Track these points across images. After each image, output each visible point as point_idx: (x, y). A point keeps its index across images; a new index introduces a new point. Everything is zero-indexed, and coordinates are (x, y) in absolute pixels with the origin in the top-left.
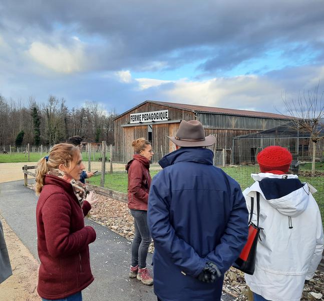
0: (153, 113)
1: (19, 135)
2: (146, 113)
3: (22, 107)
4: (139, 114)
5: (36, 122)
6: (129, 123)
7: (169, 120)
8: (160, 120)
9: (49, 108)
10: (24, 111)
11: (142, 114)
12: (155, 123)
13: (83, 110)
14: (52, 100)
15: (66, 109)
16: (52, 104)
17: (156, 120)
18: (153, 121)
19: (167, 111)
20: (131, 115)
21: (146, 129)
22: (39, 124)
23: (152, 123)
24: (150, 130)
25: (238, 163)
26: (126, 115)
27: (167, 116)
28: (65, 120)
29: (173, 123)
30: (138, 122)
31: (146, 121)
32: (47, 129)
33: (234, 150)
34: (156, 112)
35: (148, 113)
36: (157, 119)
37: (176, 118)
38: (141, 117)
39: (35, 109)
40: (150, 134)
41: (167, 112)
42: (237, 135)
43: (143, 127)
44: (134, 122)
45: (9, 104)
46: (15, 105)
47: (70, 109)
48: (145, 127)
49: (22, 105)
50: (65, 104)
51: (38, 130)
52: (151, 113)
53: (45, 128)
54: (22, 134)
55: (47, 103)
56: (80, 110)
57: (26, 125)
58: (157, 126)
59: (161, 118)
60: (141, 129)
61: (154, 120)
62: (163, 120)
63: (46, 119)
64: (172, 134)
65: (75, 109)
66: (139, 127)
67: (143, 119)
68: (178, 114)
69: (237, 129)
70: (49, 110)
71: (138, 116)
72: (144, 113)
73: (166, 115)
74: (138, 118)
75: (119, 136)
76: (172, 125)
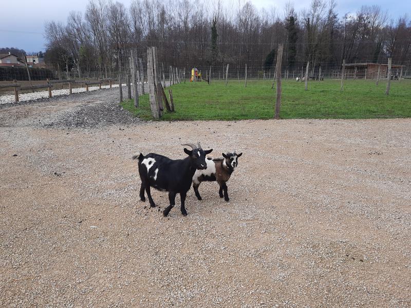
1: (269, 55)
5: (292, 38)
9: (311, 17)
15: (335, 17)
16: (315, 10)
22: (297, 39)
39: (292, 19)
46: (267, 17)
49: (276, 15)
50: (334, 10)
51: (294, 49)
55: (309, 9)
63: (306, 32)
70: (311, 20)
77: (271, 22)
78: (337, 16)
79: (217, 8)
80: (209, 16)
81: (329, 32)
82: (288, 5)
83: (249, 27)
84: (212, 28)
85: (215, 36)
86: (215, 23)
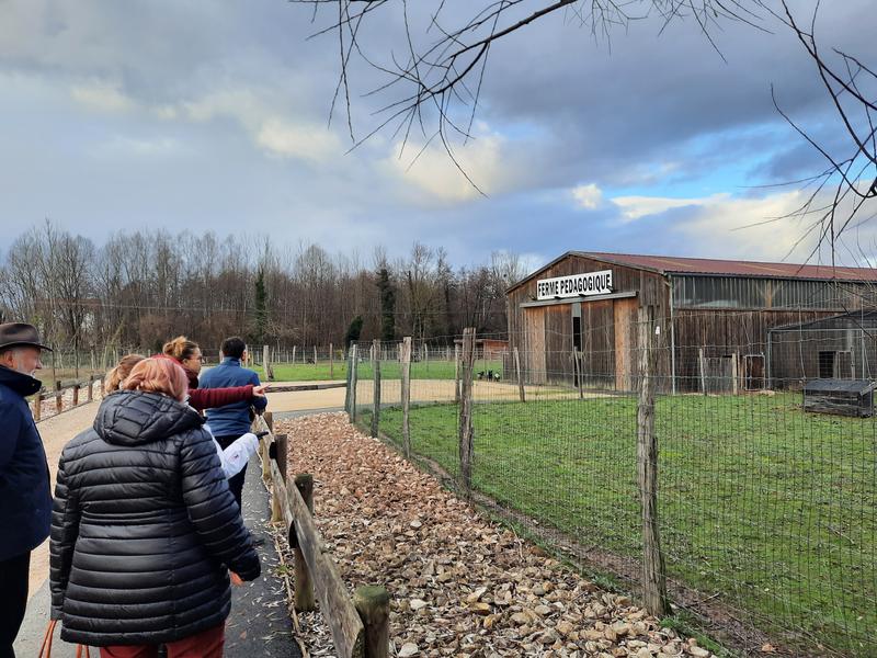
0: (582, 276)
1: (353, 325)
2: (568, 278)
3: (360, 268)
4: (555, 280)
5: (387, 299)
6: (535, 299)
7: (613, 292)
8: (596, 292)
9: (413, 270)
10: (364, 275)
11: (559, 279)
12: (587, 299)
13: (484, 272)
14: (419, 253)
15: (448, 271)
16: (418, 261)
17: (587, 293)
18: (582, 296)
19: (609, 272)
20: (539, 282)
21: (569, 312)
22: (394, 301)
23: (580, 299)
24: (576, 313)
25: (779, 386)
26: (530, 284)
27: (610, 284)
28: (447, 292)
29: (622, 299)
30: (552, 296)
31: (569, 295)
32: (406, 314)
33: (772, 357)
34: (587, 275)
35: (573, 278)
36: (590, 289)
37: (628, 288)
38: (559, 285)
39: (384, 274)
40: (576, 320)
41: (608, 276)
42: (779, 322)
43: (562, 308)
44: (546, 297)
45: (336, 264)
46: (347, 266)
47: (455, 270)
48: (567, 308)
49: (361, 264)
50: (445, 261)
51: (391, 316)
52: (577, 277)
53: (404, 311)
54: (359, 323)
55: (408, 258)
56: (478, 273)
57: (366, 307)
58: (589, 305)
59: (598, 288)
60: (559, 312)
61: (583, 292)
62: (603, 291)
63: (407, 292)
64: (621, 321)
65: (466, 269)
66: (555, 308)
67: (562, 290)
68: (632, 279)
69: (778, 308)
70: (413, 275)
71: (552, 285)
72: (564, 279)
73: (608, 281)
74: (553, 286)
75: (518, 327)
76: (620, 302)
77: (353, 274)
78: (452, 270)
79: (263, 251)
80: (252, 262)
81: (443, 292)
82: (378, 251)
83: (317, 280)
84: (257, 285)
85: (261, 295)
86: (261, 276)
